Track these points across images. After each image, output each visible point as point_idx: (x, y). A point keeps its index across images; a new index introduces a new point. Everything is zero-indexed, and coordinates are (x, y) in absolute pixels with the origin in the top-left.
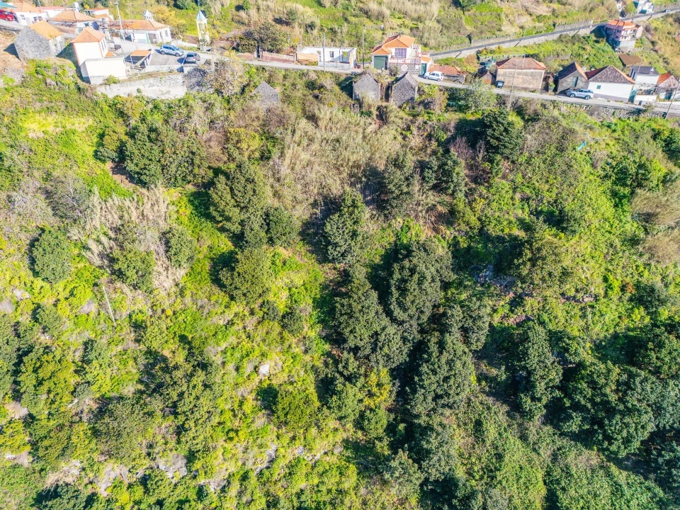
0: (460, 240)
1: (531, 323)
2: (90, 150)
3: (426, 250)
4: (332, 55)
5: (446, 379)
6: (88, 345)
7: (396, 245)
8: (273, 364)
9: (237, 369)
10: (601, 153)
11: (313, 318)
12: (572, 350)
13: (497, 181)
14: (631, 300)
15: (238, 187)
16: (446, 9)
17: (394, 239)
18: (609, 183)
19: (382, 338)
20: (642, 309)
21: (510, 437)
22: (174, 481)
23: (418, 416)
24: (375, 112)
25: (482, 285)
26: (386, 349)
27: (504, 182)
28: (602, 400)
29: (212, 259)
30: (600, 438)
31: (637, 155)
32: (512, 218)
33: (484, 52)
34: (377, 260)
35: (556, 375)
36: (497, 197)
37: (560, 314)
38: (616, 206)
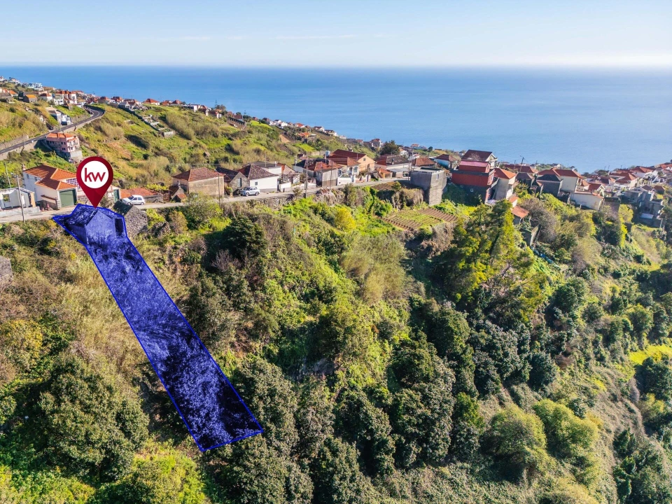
0: (271, 348)
1: (346, 393)
10: (306, 234)
14: (379, 338)
18: (324, 255)
20: (387, 341)
28: (423, 419)
30: (431, 451)
38: (336, 271)
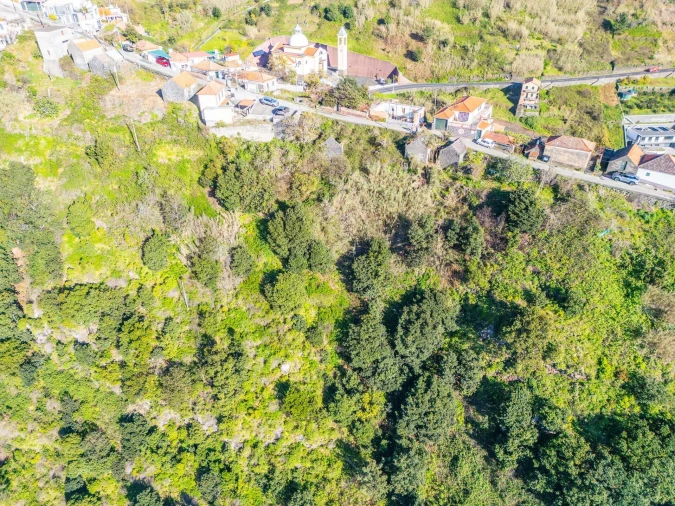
0: (471, 297)
1: (520, 385)
2: (196, 176)
3: (436, 300)
4: (404, 111)
5: (426, 414)
6: (168, 320)
7: (416, 289)
8: (293, 365)
9: (265, 362)
10: (624, 243)
11: (334, 335)
12: (550, 419)
13: (514, 251)
14: (623, 387)
15: (290, 223)
16: (594, 31)
17: (415, 283)
18: (624, 273)
19: (381, 365)
20: (632, 398)
21: (481, 479)
22: (208, 433)
23: (400, 437)
24: (420, 171)
25: (484, 340)
26: (382, 376)
27: (520, 252)
29: (265, 273)
31: (661, 250)
32: (519, 288)
33: (626, 82)
34: (397, 299)
35: (531, 437)
36: (510, 266)
37: (548, 383)
38: (627, 295)
